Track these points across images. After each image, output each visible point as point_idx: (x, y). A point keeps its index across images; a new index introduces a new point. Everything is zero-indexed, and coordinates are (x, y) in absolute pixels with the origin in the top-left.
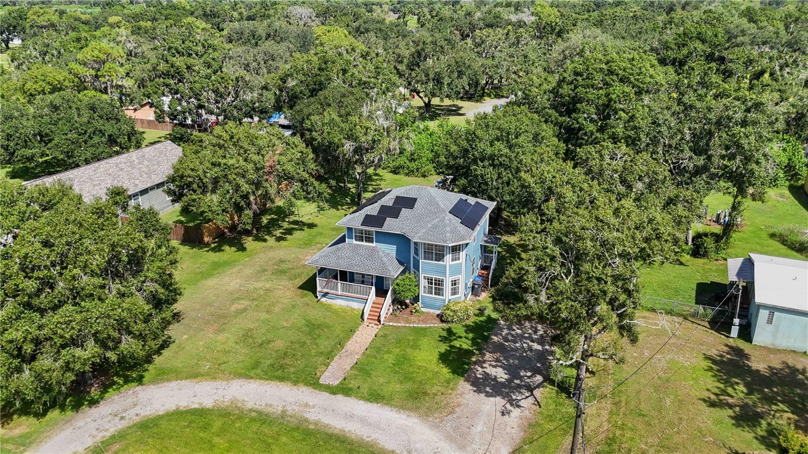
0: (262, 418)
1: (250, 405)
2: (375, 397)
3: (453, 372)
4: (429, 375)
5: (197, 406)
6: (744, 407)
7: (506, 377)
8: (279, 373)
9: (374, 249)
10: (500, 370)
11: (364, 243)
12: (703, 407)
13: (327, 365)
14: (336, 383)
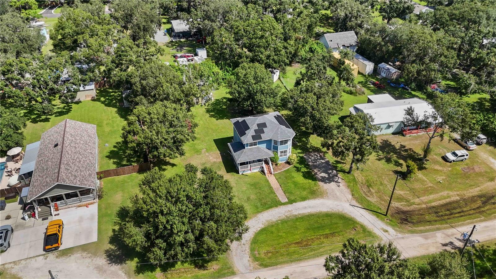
0: (284, 222)
1: (274, 220)
2: (304, 199)
3: (313, 180)
4: (308, 185)
5: (259, 229)
6: (385, 157)
7: (327, 175)
8: (267, 206)
9: (258, 148)
10: (323, 173)
11: (253, 147)
12: (378, 161)
13: (276, 196)
14: (287, 200)
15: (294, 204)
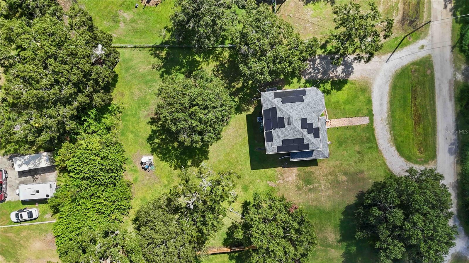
8: (372, 138)
13: (360, 125)
14: (367, 118)
15: (373, 113)
